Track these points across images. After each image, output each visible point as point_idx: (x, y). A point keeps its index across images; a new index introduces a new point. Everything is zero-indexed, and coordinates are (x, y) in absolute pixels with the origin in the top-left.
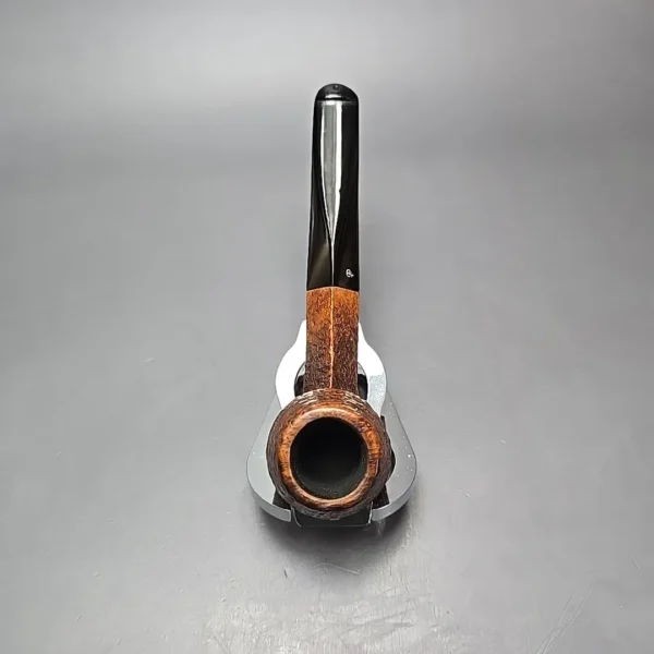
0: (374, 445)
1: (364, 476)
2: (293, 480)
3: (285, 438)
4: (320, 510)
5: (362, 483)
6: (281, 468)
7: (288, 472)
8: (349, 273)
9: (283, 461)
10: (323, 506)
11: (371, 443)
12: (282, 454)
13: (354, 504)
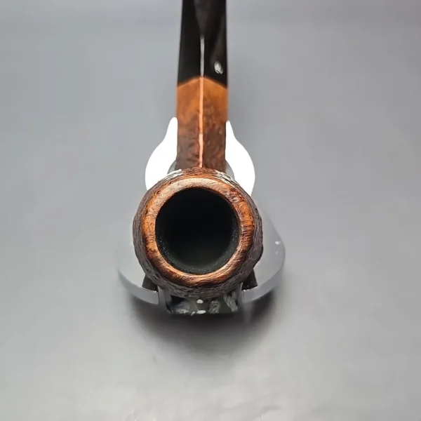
0: (247, 216)
1: (235, 250)
2: (159, 254)
3: (150, 209)
4: (188, 285)
5: (234, 256)
6: (145, 241)
7: (153, 245)
8: (218, 68)
9: (148, 233)
10: (191, 281)
11: (243, 214)
12: (146, 226)
13: (225, 279)
